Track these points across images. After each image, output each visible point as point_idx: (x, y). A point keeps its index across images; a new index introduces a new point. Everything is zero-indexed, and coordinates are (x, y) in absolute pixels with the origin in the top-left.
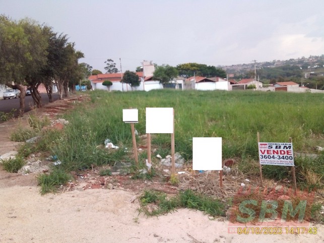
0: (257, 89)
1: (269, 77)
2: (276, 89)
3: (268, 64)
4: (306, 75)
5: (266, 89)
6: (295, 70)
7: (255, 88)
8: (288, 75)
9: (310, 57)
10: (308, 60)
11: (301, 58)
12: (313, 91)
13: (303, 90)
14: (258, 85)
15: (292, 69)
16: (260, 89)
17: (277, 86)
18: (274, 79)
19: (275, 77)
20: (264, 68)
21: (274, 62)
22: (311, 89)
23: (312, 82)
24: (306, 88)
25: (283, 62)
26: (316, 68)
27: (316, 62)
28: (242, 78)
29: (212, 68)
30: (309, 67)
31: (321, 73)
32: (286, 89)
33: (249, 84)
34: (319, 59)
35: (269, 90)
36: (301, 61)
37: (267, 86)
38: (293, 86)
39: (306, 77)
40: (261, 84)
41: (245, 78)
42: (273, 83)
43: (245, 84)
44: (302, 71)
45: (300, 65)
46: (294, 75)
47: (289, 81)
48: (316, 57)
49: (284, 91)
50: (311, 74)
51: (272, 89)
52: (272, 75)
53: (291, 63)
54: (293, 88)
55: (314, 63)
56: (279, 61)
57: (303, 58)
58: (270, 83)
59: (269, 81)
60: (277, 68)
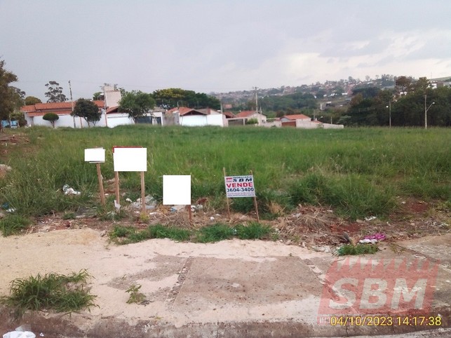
0: (259, 125)
1: (276, 108)
2: (283, 123)
3: (275, 91)
4: (322, 106)
5: (269, 125)
6: (308, 99)
7: (257, 122)
8: (300, 106)
9: (326, 83)
10: (324, 86)
11: (315, 84)
12: (326, 126)
13: (314, 125)
14: (260, 119)
15: (304, 98)
16: (263, 124)
17: (285, 120)
18: (282, 110)
19: (284, 109)
20: (270, 96)
21: (282, 89)
22: (324, 124)
23: (327, 114)
24: (319, 123)
25: (293, 88)
26: (333, 97)
27: (334, 89)
28: (242, 110)
29: (202, 96)
30: (325, 95)
31: (340, 103)
32: (294, 124)
33: (249, 118)
34: (337, 84)
35: (275, 126)
36: (315, 88)
37: (272, 121)
38: (304, 120)
39: (321, 108)
40: (265, 118)
41: (246, 110)
42: (281, 116)
43: (244, 118)
44: (316, 101)
45: (314, 93)
46: (307, 105)
47: (299, 114)
48: (334, 83)
49: (292, 127)
50: (327, 104)
51: (278, 124)
52: (280, 106)
53: (304, 90)
54: (304, 123)
55: (331, 90)
56: (288, 87)
57: (318, 84)
58: (277, 117)
59: (274, 113)
60: (287, 97)
